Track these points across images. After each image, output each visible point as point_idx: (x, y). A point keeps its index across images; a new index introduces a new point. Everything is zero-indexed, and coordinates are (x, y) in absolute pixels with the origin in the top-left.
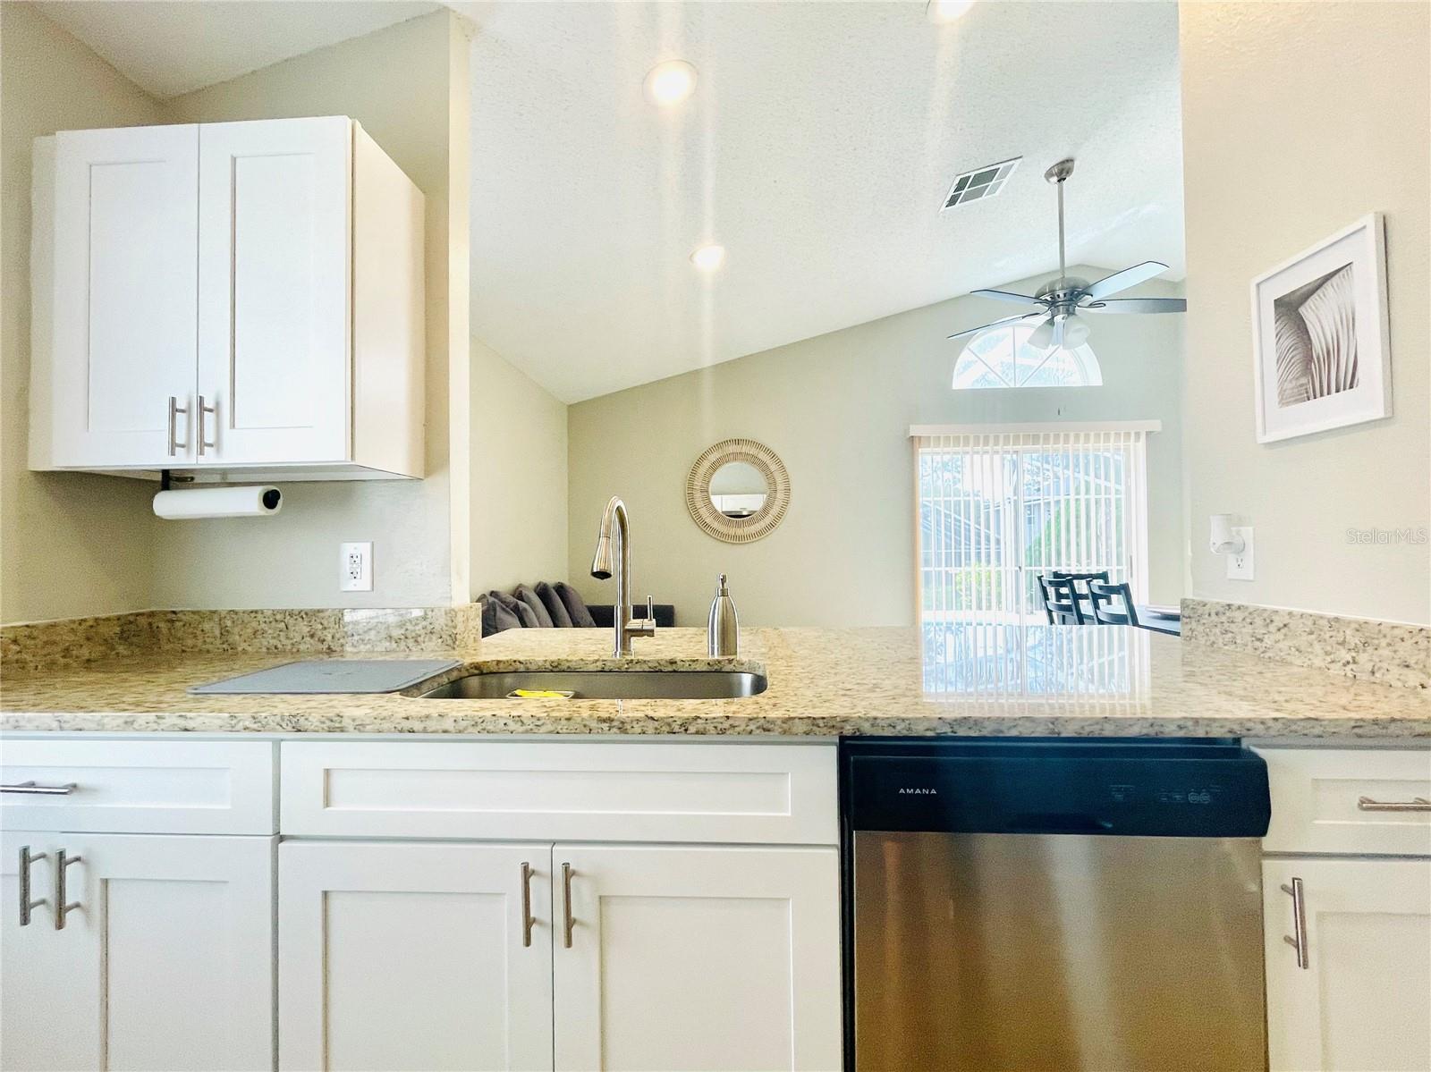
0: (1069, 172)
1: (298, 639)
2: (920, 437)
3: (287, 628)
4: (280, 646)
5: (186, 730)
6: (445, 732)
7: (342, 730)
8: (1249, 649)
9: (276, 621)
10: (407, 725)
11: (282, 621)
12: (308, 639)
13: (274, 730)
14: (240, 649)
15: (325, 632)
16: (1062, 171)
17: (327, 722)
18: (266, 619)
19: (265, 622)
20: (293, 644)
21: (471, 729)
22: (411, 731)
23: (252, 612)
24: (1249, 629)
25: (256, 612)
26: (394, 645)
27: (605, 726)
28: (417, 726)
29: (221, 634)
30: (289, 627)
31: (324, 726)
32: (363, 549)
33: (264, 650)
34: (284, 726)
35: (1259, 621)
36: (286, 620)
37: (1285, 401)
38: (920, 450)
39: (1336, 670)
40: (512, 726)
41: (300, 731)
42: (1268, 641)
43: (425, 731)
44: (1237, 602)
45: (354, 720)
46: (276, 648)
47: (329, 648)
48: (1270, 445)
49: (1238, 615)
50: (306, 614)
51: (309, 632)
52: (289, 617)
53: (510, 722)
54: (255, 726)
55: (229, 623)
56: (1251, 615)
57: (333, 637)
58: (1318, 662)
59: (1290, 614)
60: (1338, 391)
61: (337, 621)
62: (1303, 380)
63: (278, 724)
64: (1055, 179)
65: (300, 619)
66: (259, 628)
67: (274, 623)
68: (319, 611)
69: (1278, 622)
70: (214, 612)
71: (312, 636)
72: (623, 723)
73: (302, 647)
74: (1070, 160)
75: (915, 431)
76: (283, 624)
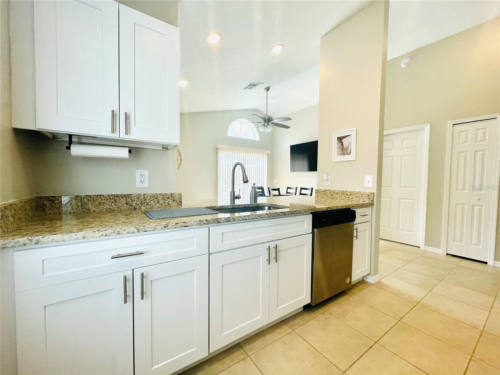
0: (269, 90)
1: (121, 205)
2: (219, 148)
3: (115, 201)
4: (112, 208)
5: (186, 226)
6: (253, 219)
7: (230, 221)
8: (330, 197)
9: (110, 199)
10: (245, 218)
11: (113, 199)
12: (125, 205)
13: (212, 223)
14: (92, 210)
15: (133, 202)
16: (268, 89)
17: (226, 219)
18: (106, 198)
19: (105, 199)
20: (118, 207)
21: (258, 218)
22: (246, 219)
23: (98, 195)
24: (330, 194)
25: (100, 196)
26: (160, 206)
27: (282, 214)
28: (247, 218)
29: (82, 205)
30: (117, 201)
31: (225, 221)
32: (146, 173)
33: (104, 210)
34: (215, 222)
35: (332, 192)
36: (115, 198)
37: (338, 155)
38: (219, 152)
39: (346, 199)
40: (266, 216)
41: (219, 223)
42: (334, 196)
43: (249, 219)
44: (328, 189)
45: (233, 218)
46: (110, 209)
47: (134, 208)
48: (334, 162)
49: (328, 192)
50: (124, 196)
51: (126, 202)
52: (116, 197)
53: (266, 215)
54: (207, 223)
55: (86, 200)
56: (330, 191)
57: (136, 204)
58: (343, 198)
59: (338, 191)
60: (348, 155)
61: (138, 198)
62: (342, 152)
63: (213, 221)
64: (266, 90)
65: (122, 198)
66: (102, 202)
67: (109, 200)
68: (130, 195)
69: (336, 192)
70: (78, 196)
71: (127, 204)
72: (285, 213)
73: (122, 208)
74: (270, 87)
75: (218, 146)
76: (114, 200)
